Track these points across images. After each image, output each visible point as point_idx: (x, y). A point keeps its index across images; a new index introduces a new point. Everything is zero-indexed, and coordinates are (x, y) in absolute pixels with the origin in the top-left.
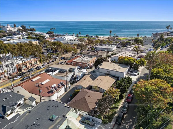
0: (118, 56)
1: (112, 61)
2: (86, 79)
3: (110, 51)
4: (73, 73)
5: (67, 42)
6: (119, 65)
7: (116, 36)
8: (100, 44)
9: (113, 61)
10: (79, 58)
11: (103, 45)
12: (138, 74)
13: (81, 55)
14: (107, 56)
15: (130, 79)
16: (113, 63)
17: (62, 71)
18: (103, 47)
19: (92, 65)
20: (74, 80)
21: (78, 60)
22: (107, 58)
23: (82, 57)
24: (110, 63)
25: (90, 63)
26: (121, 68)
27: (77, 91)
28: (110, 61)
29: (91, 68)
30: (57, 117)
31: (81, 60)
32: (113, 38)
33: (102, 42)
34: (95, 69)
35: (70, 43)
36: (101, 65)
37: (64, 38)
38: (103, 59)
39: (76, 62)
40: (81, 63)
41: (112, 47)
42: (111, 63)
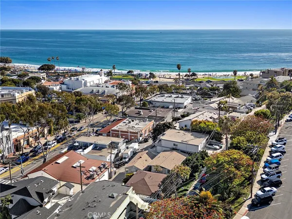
0: (190, 120)
1: (181, 129)
2: (141, 157)
3: (179, 108)
4: (116, 150)
5: (93, 90)
6: (192, 135)
7: (191, 73)
8: (159, 93)
9: (182, 127)
10: (122, 123)
11: (166, 95)
12: (221, 147)
13: (125, 118)
14: (173, 118)
15: (205, 154)
16: (183, 132)
17: (98, 148)
18: (165, 100)
19: (146, 135)
20: (119, 161)
21: (121, 126)
22: (174, 122)
23: (127, 122)
24: (178, 131)
25: (143, 132)
26: (194, 138)
27: (129, 175)
28: (179, 129)
29: (146, 141)
30: (116, 194)
31: (127, 126)
32: (185, 78)
33: (164, 89)
34: (154, 142)
35: (98, 92)
36: (163, 135)
37: (83, 82)
38: (166, 125)
39: (118, 131)
40: (128, 132)
41: (183, 99)
42: (180, 131)
